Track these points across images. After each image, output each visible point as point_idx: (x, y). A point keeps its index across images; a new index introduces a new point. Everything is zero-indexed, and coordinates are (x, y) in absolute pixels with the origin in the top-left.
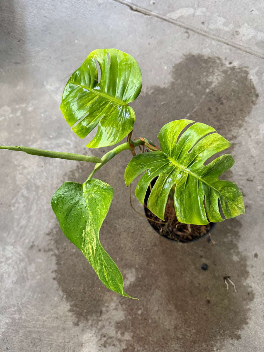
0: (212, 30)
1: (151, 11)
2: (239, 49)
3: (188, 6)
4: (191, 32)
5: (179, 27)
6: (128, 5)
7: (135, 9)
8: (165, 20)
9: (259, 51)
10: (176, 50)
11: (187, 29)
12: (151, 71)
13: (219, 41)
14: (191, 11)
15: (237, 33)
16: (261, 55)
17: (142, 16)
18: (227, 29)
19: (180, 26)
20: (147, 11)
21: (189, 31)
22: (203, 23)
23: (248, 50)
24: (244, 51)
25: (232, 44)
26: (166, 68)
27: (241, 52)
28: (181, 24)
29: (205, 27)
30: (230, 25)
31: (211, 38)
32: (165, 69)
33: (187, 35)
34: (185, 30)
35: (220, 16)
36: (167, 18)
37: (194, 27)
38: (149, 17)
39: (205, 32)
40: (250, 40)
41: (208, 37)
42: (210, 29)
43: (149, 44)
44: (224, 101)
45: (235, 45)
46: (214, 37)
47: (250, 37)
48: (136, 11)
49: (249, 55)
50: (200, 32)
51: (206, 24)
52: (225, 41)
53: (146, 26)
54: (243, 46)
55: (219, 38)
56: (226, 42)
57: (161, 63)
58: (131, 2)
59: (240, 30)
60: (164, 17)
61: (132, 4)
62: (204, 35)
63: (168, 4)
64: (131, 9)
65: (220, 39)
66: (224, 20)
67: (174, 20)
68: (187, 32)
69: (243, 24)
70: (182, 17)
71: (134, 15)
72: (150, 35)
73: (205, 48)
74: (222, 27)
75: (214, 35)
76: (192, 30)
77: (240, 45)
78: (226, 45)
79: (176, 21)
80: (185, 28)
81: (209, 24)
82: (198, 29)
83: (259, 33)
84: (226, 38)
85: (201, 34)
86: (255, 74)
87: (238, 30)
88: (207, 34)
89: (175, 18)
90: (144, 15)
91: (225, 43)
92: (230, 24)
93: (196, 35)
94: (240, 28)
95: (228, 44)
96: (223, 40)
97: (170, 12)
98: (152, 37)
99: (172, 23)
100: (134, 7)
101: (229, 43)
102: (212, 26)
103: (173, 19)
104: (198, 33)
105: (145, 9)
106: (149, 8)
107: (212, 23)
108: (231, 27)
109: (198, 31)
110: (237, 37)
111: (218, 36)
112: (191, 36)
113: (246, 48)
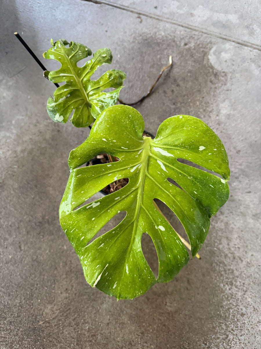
0: (166, 14)
2: (195, 30)
5: (131, 13)
9: (215, 31)
15: (192, 15)
16: (217, 34)
19: (132, 12)
21: (141, 16)
22: (156, 7)
23: (204, 31)
25: (187, 26)
28: (133, 10)
29: (158, 12)
30: (184, 8)
31: (165, 21)
33: (139, 20)
34: (137, 15)
36: (118, 6)
37: (147, 12)
39: (158, 16)
41: (162, 20)
42: (163, 13)
44: (181, 83)
45: (190, 27)
46: (168, 20)
50: (153, 16)
51: (159, 8)
52: (179, 23)
53: (97, 14)
54: (198, 27)
55: (173, 21)
56: (181, 24)
59: (195, 12)
60: (115, 5)
62: (157, 19)
65: (175, 22)
67: (126, 7)
68: (139, 17)
69: (198, 6)
70: (134, 3)
75: (168, 19)
77: (196, 27)
78: (180, 27)
80: (137, 13)
81: (162, 8)
82: (150, 14)
83: (215, 14)
84: (180, 20)
85: (154, 18)
87: (193, 12)
88: (160, 18)
89: (126, 5)
91: (179, 25)
92: (184, 6)
93: (149, 20)
94: (194, 10)
95: (182, 26)
96: (177, 22)
99: (124, 9)
101: (184, 25)
102: (165, 10)
103: (124, 6)
104: (151, 17)
107: (165, 7)
108: (185, 9)
109: (151, 15)
110: (192, 19)
111: (172, 20)
112: (143, 20)
113: (202, 28)
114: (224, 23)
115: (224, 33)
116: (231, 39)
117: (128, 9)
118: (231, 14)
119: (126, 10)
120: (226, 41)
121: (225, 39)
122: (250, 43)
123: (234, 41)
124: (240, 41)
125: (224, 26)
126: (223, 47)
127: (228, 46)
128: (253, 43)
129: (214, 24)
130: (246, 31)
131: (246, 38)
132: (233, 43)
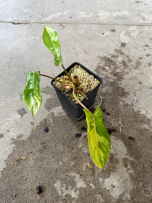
1: (29, 21)
3: (56, 12)
4: (64, 25)
6: (11, 23)
7: (17, 23)
8: (41, 23)
11: (61, 24)
12: (42, 57)
13: (87, 24)
14: (60, 13)
17: (24, 25)
18: (90, 16)
20: (27, 22)
24: (109, 24)
27: (107, 25)
35: (81, 11)
38: (29, 25)
40: (109, 18)
43: (34, 40)
47: (108, 16)
48: (18, 24)
49: (113, 26)
58: (13, 20)
61: (14, 21)
63: (41, 15)
64: (14, 23)
66: (85, 13)
71: (17, 26)
72: (33, 35)
73: (80, 30)
74: (86, 16)
76: (65, 23)
79: (51, 21)
86: (125, 35)
90: (25, 25)
97: (44, 18)
98: (35, 35)
100: (16, 22)
105: (25, 21)
106: (28, 20)
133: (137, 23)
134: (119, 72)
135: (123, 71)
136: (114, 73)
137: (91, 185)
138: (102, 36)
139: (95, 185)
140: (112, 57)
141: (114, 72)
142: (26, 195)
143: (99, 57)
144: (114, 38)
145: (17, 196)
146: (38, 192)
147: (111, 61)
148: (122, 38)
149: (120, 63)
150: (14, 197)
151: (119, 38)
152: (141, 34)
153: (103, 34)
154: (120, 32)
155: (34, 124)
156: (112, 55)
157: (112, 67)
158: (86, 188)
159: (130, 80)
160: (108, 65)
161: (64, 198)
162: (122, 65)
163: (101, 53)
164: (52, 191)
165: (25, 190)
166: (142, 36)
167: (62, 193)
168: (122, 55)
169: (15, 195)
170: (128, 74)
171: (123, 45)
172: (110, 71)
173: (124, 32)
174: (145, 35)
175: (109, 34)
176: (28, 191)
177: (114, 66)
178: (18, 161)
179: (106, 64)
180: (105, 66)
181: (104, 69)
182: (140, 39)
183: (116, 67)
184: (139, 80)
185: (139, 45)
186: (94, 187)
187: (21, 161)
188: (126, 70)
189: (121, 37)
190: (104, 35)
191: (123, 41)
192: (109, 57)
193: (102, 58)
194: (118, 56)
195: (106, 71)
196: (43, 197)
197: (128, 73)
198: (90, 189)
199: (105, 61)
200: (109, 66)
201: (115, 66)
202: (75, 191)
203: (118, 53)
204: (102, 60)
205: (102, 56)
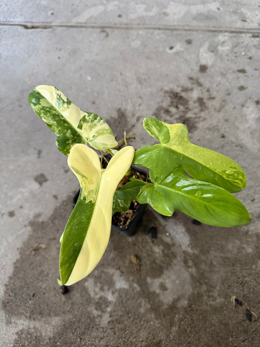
0: (134, 20)
1: (50, 23)
2: (176, 30)
3: (95, 5)
4: (108, 30)
5: (92, 29)
6: (21, 25)
7: (31, 27)
8: (72, 27)
9: (200, 25)
10: (97, 55)
11: (103, 29)
13: (147, 28)
14: (101, 8)
15: (166, 14)
16: (204, 28)
17: (41, 31)
18: (152, 14)
19: (92, 27)
20: (47, 24)
21: (105, 29)
22: (120, 16)
23: (186, 28)
24: (182, 30)
25: (163, 27)
26: (89, 78)
27: (179, 32)
28: (93, 25)
29: (124, 20)
30: (154, 9)
31: (135, 28)
32: (89, 80)
33: (104, 34)
34: (100, 30)
35: (137, 3)
36: (73, 24)
37: (111, 23)
38: (50, 30)
39: (126, 24)
40: (184, 17)
41: (131, 28)
42: (130, 20)
43: (59, 58)
44: (183, 94)
45: (169, 28)
46: (139, 27)
47: (182, 13)
48: (33, 27)
49: (189, 32)
50: (120, 26)
51: (124, 16)
52: (154, 27)
53: (50, 40)
54: (179, 26)
55: (145, 26)
56: (157, 26)
57: (81, 76)
58: (24, 21)
59: (168, 10)
60: (70, 24)
61: (25, 22)
62: (127, 28)
63: (70, 10)
64: (26, 27)
65: (148, 26)
66: (143, 7)
67: (83, 23)
68: (103, 31)
69: (168, 4)
70: (92, 17)
71: (31, 33)
72: (57, 49)
73: (133, 41)
74: (145, 14)
75: (139, 24)
76: (110, 27)
77: (175, 26)
78: (157, 31)
79: (86, 23)
81: (127, 15)
82: (115, 24)
83: (192, 7)
84: (154, 23)
85: (122, 28)
86: (207, 51)
87: (165, 11)
88: (130, 26)
89: (83, 21)
90: (44, 30)
91: (155, 29)
92: (153, 7)
93: (116, 31)
95: (159, 29)
96: (151, 26)
97: (74, 16)
98: (60, 50)
99: (81, 27)
100: (29, 25)
101: (161, 27)
102: (132, 16)
103: (81, 23)
104: (117, 28)
105: (43, 22)
106: (49, 20)
107: (131, 13)
108: (155, 11)
109: (117, 26)
110: (168, 18)
111: (144, 24)
112: (110, 33)
113: (183, 26)
114: (206, 14)
115: (211, 25)
116: (222, 29)
117: (87, 25)
118: (210, 3)
119: (85, 27)
120: (216, 33)
121: (215, 31)
122: (245, 29)
123: (226, 31)
124: (234, 30)
125: (208, 17)
126: (216, 40)
127: (221, 38)
128: (249, 28)
129: (195, 18)
130: (234, 17)
131: (239, 24)
132: (227, 34)
133: (231, 28)
134: (190, 118)
135: (198, 115)
136: (183, 119)
137: (135, 285)
138: (170, 52)
139: (141, 286)
140: (182, 91)
141: (183, 117)
142: (47, 295)
143: (162, 90)
144: (189, 56)
145: (35, 296)
146: (63, 292)
147: (181, 98)
148: (202, 56)
149: (195, 102)
150: (32, 297)
151: (198, 56)
152: (236, 50)
153: (171, 48)
154: (201, 46)
155: (59, 197)
156: (182, 87)
157: (181, 108)
158: (127, 290)
159: (207, 132)
160: (175, 104)
161: (97, 300)
162: (197, 104)
163: (165, 83)
164: (81, 291)
165: (45, 289)
166: (236, 53)
167: (96, 294)
168: (200, 88)
169: (32, 294)
170: (205, 122)
171: (203, 69)
172: (177, 116)
173: (207, 45)
174: (242, 50)
175: (182, 49)
176: (49, 289)
177: (184, 107)
178: (36, 250)
179: (172, 103)
180: (170, 106)
181: (167, 112)
182: (233, 58)
183: (188, 109)
184: (222, 131)
185: (229, 69)
186: (138, 289)
187: (40, 250)
188: (203, 114)
189: (200, 55)
190: (174, 50)
191: (203, 62)
192: (178, 90)
193: (166, 92)
194: (192, 90)
195: (171, 116)
196: (70, 298)
197: (204, 119)
198: (133, 290)
199: (171, 97)
200: (177, 107)
201: (186, 106)
202: (113, 293)
203: (192, 84)
204: (167, 95)
205: (166, 88)
